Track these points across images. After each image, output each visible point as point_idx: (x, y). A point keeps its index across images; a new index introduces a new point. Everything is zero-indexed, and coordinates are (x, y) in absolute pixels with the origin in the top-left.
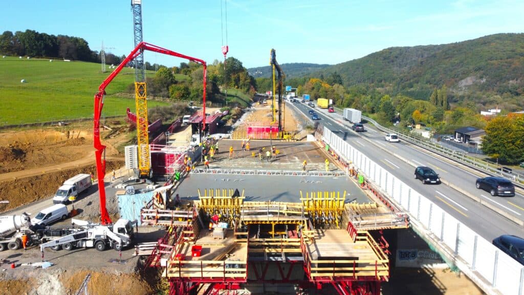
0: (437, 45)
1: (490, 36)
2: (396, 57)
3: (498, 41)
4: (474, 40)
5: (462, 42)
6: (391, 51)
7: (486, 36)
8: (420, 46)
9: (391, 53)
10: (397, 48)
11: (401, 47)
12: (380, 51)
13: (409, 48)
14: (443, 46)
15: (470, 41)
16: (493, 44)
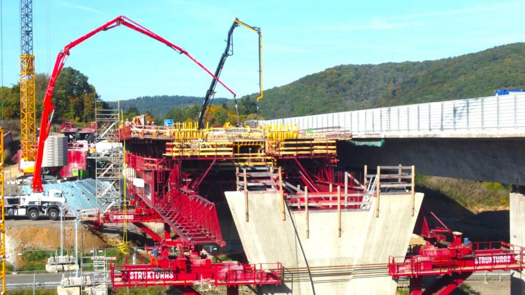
0: (418, 62)
1: (503, 46)
2: (350, 83)
3: (515, 55)
4: (477, 54)
5: (459, 57)
6: (339, 72)
7: (496, 47)
8: (389, 63)
9: (340, 75)
10: (351, 67)
11: (358, 65)
12: (321, 73)
13: (370, 66)
14: (428, 63)
15: (472, 55)
16: (508, 61)
